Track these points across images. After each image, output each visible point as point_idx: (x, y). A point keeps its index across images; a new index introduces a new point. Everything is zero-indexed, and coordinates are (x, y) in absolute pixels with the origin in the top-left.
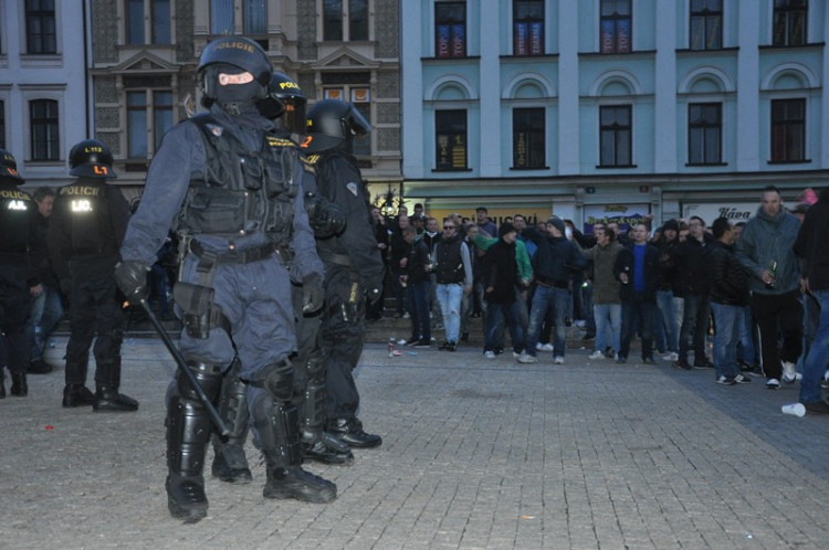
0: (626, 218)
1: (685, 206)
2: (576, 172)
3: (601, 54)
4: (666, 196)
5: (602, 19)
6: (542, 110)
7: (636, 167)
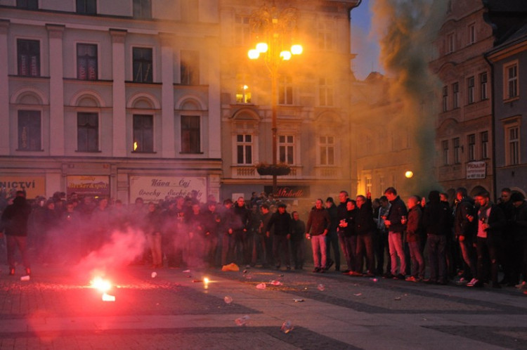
0: (94, 185)
1: (131, 178)
2: (61, 153)
3: (78, 79)
4: (120, 171)
5: (78, 57)
6: (39, 112)
7: (100, 152)
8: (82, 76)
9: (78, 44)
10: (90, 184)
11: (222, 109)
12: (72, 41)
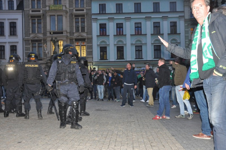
0: (141, 70)
1: (154, 67)
2: (130, 60)
3: (135, 35)
5: (135, 27)
6: (123, 47)
7: (143, 59)
8: (136, 33)
9: (135, 23)
10: (140, 70)
11: (186, 41)
12: (133, 22)
